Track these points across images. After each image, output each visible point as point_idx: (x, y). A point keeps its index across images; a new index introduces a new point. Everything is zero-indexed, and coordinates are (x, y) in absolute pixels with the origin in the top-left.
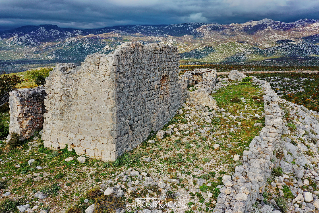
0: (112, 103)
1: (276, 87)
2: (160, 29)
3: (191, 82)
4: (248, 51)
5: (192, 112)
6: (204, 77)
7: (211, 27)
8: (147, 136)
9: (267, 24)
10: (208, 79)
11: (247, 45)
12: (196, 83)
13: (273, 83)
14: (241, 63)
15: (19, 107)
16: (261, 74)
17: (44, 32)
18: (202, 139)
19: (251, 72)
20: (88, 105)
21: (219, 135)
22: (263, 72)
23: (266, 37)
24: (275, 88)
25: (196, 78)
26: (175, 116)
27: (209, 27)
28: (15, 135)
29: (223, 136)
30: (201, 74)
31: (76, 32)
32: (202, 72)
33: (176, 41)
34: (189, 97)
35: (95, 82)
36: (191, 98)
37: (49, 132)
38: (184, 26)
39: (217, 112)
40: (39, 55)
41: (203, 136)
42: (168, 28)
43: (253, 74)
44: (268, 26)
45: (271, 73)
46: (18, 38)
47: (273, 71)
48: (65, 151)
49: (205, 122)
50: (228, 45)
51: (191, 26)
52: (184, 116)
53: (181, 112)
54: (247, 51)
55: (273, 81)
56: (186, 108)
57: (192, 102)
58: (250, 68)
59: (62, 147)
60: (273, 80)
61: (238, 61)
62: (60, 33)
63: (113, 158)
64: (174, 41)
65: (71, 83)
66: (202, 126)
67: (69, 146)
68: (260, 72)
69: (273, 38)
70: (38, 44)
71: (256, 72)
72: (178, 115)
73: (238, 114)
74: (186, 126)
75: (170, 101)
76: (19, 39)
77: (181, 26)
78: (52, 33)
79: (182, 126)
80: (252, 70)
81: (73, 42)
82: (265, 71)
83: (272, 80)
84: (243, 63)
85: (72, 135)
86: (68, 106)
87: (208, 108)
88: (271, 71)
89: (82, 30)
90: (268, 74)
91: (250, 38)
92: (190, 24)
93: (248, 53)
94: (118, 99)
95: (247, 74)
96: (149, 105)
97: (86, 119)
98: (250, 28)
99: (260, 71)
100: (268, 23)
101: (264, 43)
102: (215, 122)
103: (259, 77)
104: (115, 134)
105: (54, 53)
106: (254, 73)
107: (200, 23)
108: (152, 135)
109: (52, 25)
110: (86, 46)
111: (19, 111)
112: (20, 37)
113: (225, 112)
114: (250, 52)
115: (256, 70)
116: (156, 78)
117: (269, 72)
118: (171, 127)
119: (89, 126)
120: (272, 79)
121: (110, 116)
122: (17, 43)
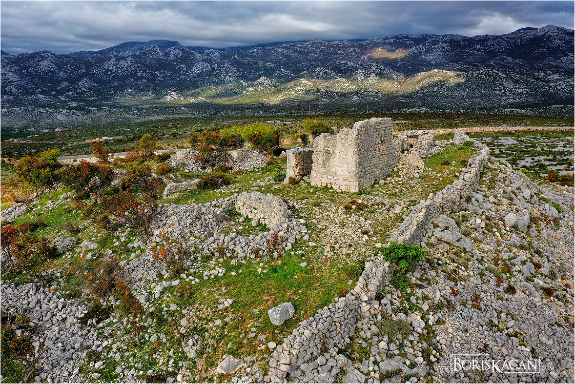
0: (355, 158)
1: (569, 157)
2: (353, 47)
3: (405, 146)
4: (519, 88)
5: (405, 170)
6: (419, 140)
7: (448, 42)
8: (373, 182)
9: (553, 34)
10: (423, 143)
11: (516, 77)
12: (411, 146)
13: (564, 150)
14: (506, 110)
15: (294, 160)
16: (542, 132)
17: (158, 53)
18: (411, 187)
19: (523, 127)
20: (341, 159)
21: (423, 185)
22: (546, 128)
23: (552, 61)
24: (568, 159)
25: (411, 141)
26: (392, 172)
27: (443, 42)
28: (291, 178)
29: (426, 186)
30: (416, 137)
31: (210, 53)
32: (418, 134)
33: (383, 68)
34: (402, 158)
35: (346, 145)
36: (404, 159)
37: (315, 175)
38: (396, 41)
39: (424, 171)
40: (150, 93)
41: (412, 185)
42: (369, 44)
43: (528, 132)
44: (555, 39)
45: (562, 131)
46: (116, 64)
47: (565, 126)
48: (326, 187)
49: (414, 177)
50: (480, 76)
51: (410, 41)
52: (398, 172)
53: (396, 169)
54: (517, 86)
55: (565, 146)
56: (399, 167)
57: (404, 162)
58: (522, 120)
59: (324, 185)
60: (564, 143)
61: (500, 106)
62: (183, 55)
63: (357, 190)
64: (380, 69)
65: (330, 146)
66: (412, 179)
67: (328, 184)
68: (540, 128)
69: (565, 62)
70: (148, 75)
71: (534, 128)
72: (393, 171)
73: (443, 173)
74: (400, 179)
75: (387, 159)
76: (118, 66)
77: (392, 41)
78: (169, 55)
79: (397, 179)
80: (526, 125)
81: (204, 70)
82: (551, 125)
83: (562, 143)
84: (510, 109)
85: (331, 177)
86: (328, 158)
87: (418, 167)
88: (562, 126)
89: (220, 50)
90: (556, 131)
91: (521, 63)
92: (407, 37)
93: (519, 91)
94: (359, 155)
95: (516, 131)
96: (374, 161)
97: (340, 167)
98: (521, 42)
99: (541, 126)
100: (555, 34)
101: (548, 72)
102: (422, 177)
103: (539, 137)
104: (358, 176)
105: (174, 91)
106: (529, 129)
107: (427, 35)
108: (376, 182)
109: (169, 42)
110: (227, 77)
111: (294, 163)
112: (119, 62)
113: (432, 171)
114: (522, 89)
115: (533, 124)
116: (377, 143)
117: (558, 128)
118: (389, 179)
119: (342, 171)
120: (562, 141)
121: (355, 165)
122: (114, 73)
